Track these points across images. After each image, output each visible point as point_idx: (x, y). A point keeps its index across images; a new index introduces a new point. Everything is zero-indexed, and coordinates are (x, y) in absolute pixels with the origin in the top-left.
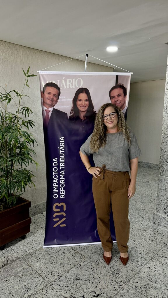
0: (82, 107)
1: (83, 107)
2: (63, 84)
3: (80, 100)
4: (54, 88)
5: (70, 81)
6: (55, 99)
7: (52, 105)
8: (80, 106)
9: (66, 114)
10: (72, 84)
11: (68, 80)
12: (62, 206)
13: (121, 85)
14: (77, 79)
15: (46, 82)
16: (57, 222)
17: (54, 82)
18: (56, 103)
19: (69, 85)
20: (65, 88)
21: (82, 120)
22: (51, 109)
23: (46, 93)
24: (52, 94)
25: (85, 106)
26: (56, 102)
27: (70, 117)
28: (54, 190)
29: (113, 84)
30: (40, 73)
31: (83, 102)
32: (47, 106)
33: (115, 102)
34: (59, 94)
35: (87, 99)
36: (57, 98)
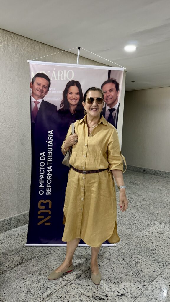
0: (72, 100)
1: (74, 101)
2: (53, 75)
3: (71, 93)
4: (44, 79)
5: (61, 73)
6: (45, 90)
7: (42, 97)
8: (71, 99)
9: (56, 107)
10: (63, 75)
11: (59, 72)
12: (48, 203)
13: (114, 79)
14: (69, 71)
15: (36, 73)
16: (42, 219)
17: (44, 73)
18: (46, 95)
19: (60, 77)
20: (56, 79)
21: (72, 114)
22: (40, 101)
23: (35, 84)
24: (42, 85)
25: (76, 100)
26: (46, 93)
27: (59, 110)
28: (40, 186)
29: (106, 78)
30: (30, 63)
31: (73, 95)
32: (36, 97)
33: (106, 97)
34: (49, 85)
35: (78, 92)
36: (47, 89)
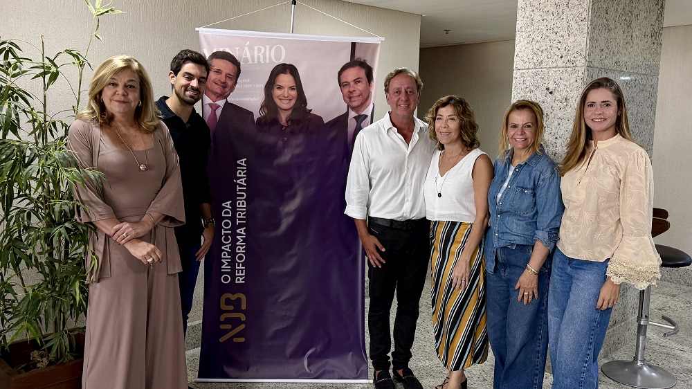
0: (283, 101)
1: (285, 102)
2: (246, 55)
3: (280, 88)
5: (259, 50)
6: (230, 83)
7: (223, 95)
8: (280, 99)
9: (251, 113)
10: (264, 55)
11: (256, 48)
12: (239, 300)
13: (362, 60)
14: (275, 47)
16: (227, 331)
18: (232, 91)
19: (259, 57)
20: (250, 62)
21: (283, 126)
22: (221, 103)
23: (211, 71)
24: (224, 74)
25: (290, 100)
26: (232, 89)
27: (258, 119)
30: (200, 32)
31: (285, 91)
32: (214, 97)
33: (349, 93)
34: (238, 72)
35: (294, 85)
36: (234, 81)
